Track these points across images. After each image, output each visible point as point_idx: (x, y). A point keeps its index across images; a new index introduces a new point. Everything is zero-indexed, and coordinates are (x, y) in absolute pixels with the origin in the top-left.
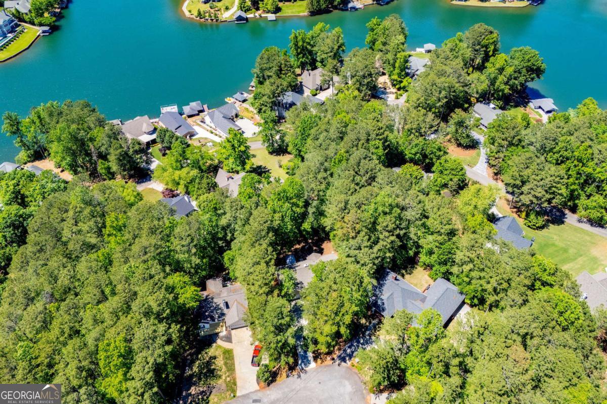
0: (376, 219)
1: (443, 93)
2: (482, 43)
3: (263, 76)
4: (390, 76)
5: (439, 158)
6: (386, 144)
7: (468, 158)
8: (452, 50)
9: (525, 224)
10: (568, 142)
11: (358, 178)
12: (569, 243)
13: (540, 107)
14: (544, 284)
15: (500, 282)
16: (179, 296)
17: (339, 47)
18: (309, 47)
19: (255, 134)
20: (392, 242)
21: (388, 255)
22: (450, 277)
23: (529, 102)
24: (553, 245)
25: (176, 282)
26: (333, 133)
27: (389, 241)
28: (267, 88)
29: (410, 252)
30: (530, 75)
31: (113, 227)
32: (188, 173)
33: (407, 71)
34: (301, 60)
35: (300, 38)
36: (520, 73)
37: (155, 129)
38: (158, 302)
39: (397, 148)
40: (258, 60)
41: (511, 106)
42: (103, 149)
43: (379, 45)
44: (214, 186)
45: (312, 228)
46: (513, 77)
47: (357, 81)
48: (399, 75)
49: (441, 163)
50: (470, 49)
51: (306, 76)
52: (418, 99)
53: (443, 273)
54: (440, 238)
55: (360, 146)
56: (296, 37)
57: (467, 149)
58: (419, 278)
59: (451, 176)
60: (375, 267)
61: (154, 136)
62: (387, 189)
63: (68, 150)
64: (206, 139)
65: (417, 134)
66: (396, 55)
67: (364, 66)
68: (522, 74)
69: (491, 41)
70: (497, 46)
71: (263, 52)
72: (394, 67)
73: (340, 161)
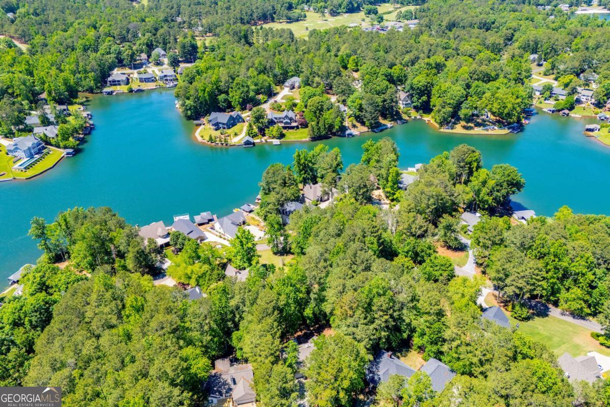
0: (371, 300)
1: (432, 200)
2: (466, 160)
3: (269, 189)
4: (384, 188)
5: (429, 255)
6: (381, 241)
7: (458, 259)
8: (439, 166)
9: (512, 316)
10: (544, 239)
11: (354, 267)
12: (553, 332)
13: (523, 218)
14: (525, 357)
15: (484, 352)
16: (192, 367)
17: (338, 165)
18: (310, 165)
19: (260, 238)
20: (386, 321)
21: (383, 334)
22: (441, 357)
23: (513, 213)
24: (538, 333)
25: (189, 353)
26: (332, 230)
27: (383, 320)
28: (273, 198)
29: (404, 334)
30: (511, 188)
31: (133, 307)
32: (201, 268)
33: (399, 185)
34: (303, 175)
35: (302, 156)
36: (501, 186)
37: (169, 234)
38: (174, 368)
39: (390, 247)
40: (264, 174)
41: (497, 216)
42: (121, 248)
43: (373, 163)
44: (224, 277)
45: (314, 313)
46: (495, 189)
47: (354, 191)
48: (392, 187)
49: (431, 260)
50: (455, 166)
51: (308, 189)
52: (409, 205)
53: (434, 353)
54: (429, 318)
55: (356, 240)
56: (299, 156)
57: (457, 251)
58: (413, 361)
59: (441, 272)
60: (371, 342)
61: (168, 240)
62: (382, 275)
63: (90, 247)
64: (215, 242)
65: (409, 234)
66: (388, 170)
67: (360, 178)
68: (504, 187)
69: (474, 159)
70: (480, 163)
71: (269, 168)
72: (387, 181)
73: (338, 253)
